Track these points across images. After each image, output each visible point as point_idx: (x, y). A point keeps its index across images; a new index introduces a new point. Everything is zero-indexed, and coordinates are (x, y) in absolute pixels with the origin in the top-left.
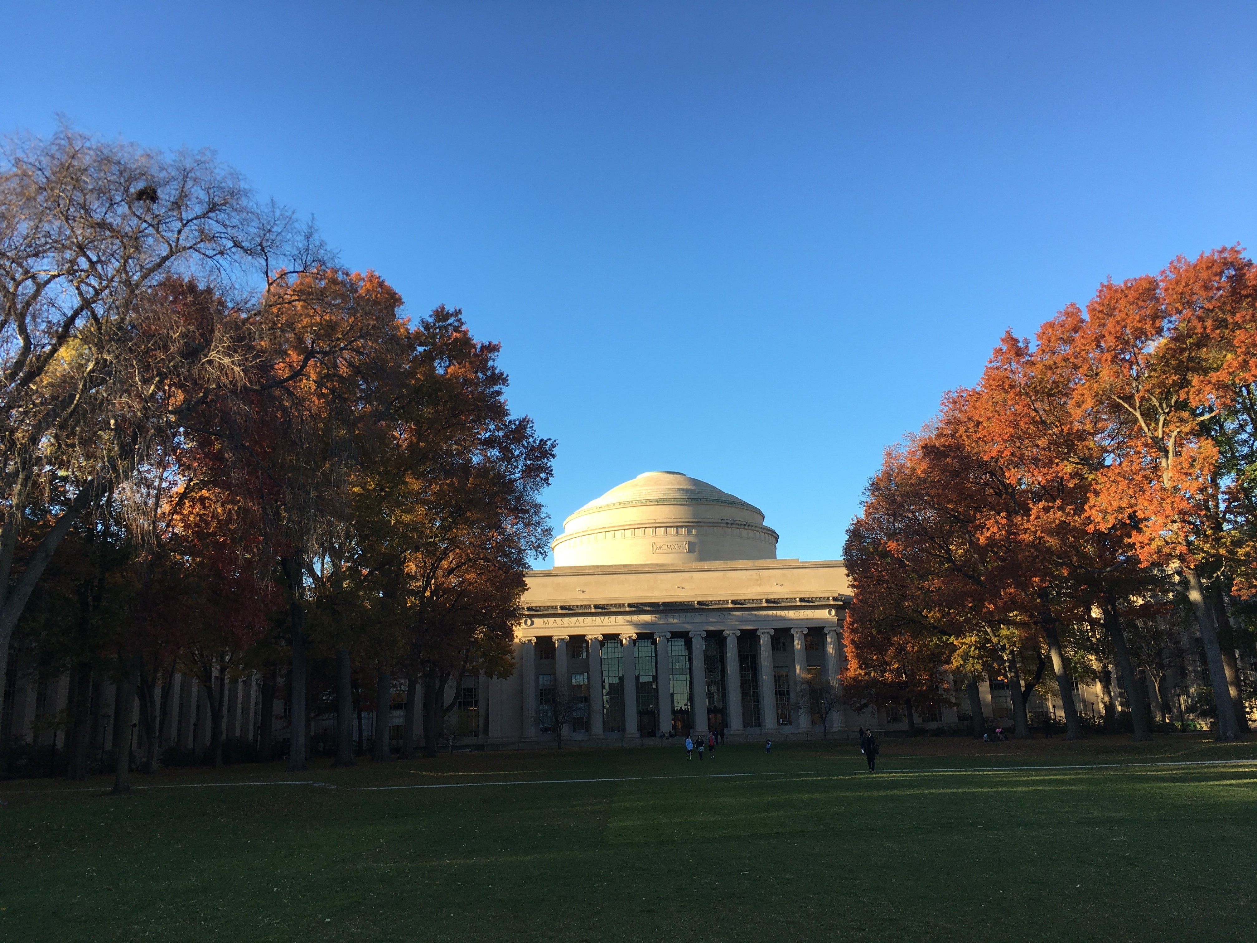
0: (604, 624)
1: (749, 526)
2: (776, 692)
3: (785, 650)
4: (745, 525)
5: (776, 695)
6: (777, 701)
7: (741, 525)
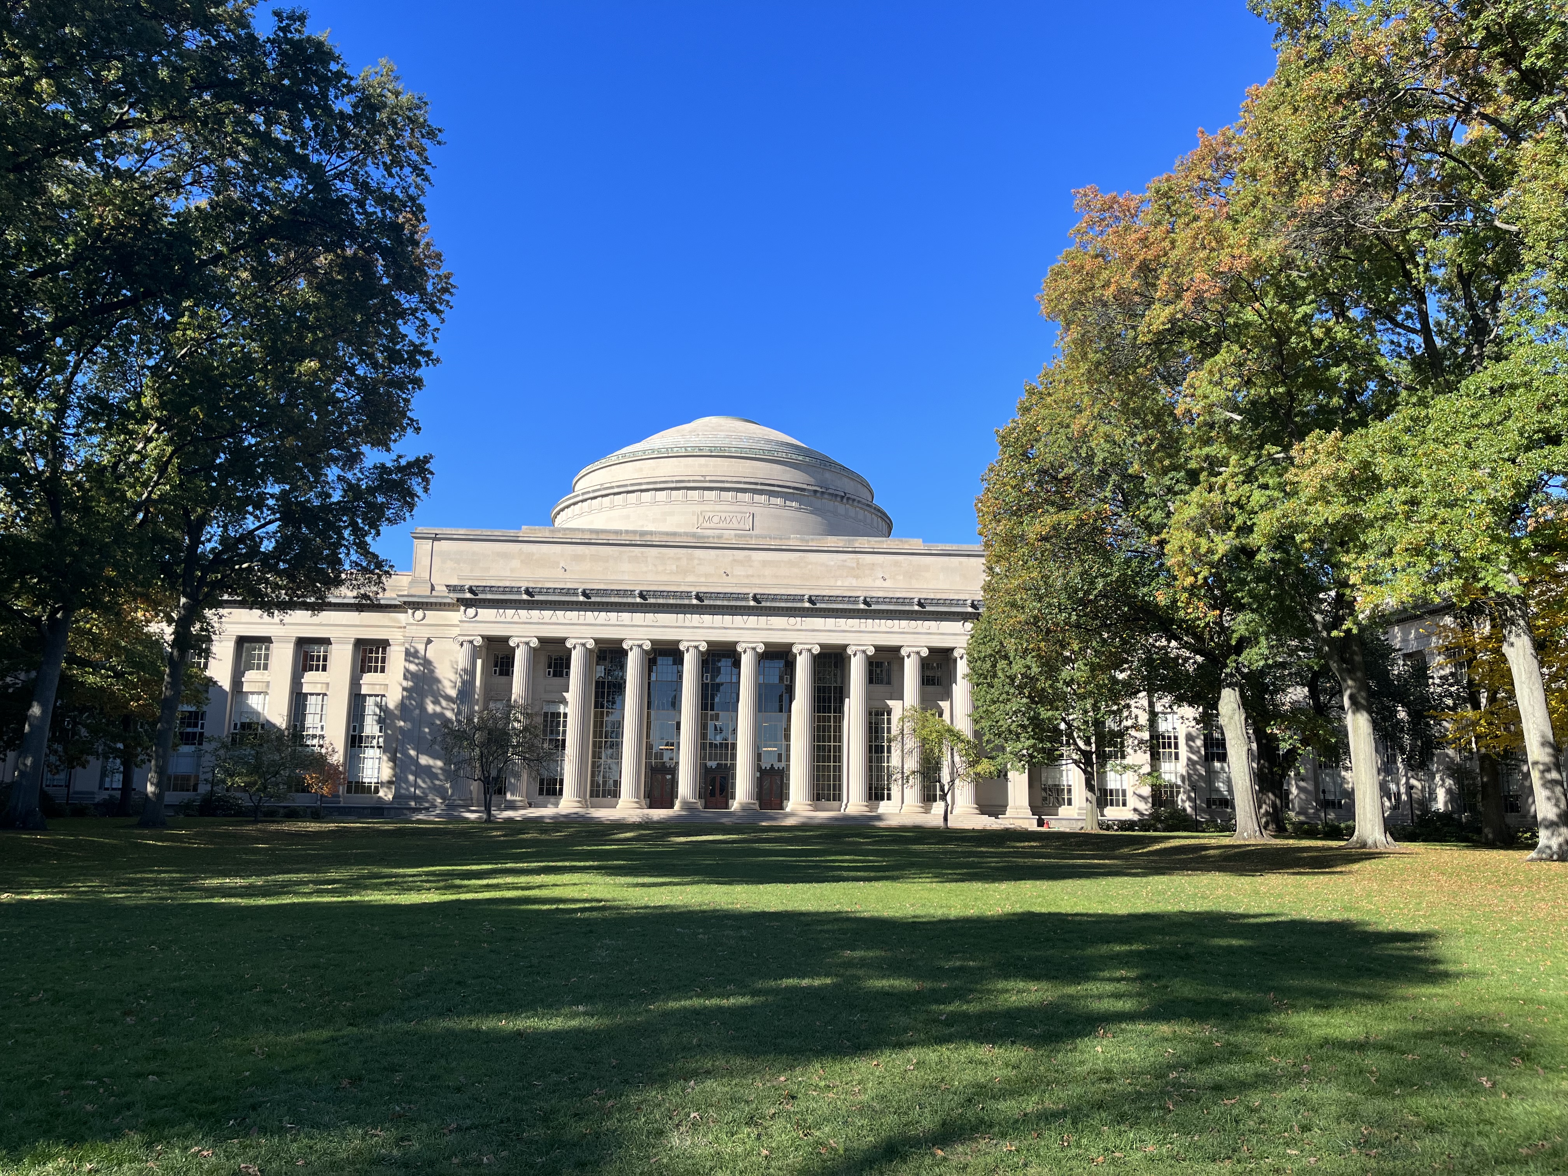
0: (597, 622)
1: (848, 499)
2: (870, 747)
3: (889, 683)
4: (842, 497)
5: (870, 751)
6: (871, 761)
7: (836, 495)
